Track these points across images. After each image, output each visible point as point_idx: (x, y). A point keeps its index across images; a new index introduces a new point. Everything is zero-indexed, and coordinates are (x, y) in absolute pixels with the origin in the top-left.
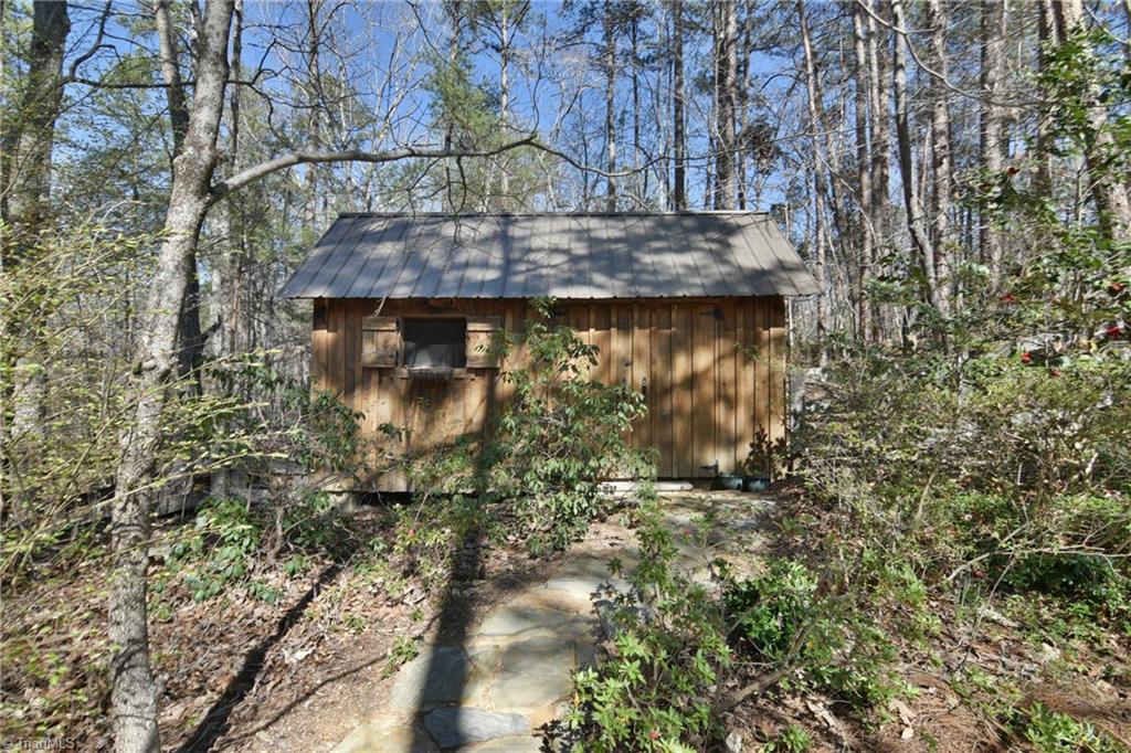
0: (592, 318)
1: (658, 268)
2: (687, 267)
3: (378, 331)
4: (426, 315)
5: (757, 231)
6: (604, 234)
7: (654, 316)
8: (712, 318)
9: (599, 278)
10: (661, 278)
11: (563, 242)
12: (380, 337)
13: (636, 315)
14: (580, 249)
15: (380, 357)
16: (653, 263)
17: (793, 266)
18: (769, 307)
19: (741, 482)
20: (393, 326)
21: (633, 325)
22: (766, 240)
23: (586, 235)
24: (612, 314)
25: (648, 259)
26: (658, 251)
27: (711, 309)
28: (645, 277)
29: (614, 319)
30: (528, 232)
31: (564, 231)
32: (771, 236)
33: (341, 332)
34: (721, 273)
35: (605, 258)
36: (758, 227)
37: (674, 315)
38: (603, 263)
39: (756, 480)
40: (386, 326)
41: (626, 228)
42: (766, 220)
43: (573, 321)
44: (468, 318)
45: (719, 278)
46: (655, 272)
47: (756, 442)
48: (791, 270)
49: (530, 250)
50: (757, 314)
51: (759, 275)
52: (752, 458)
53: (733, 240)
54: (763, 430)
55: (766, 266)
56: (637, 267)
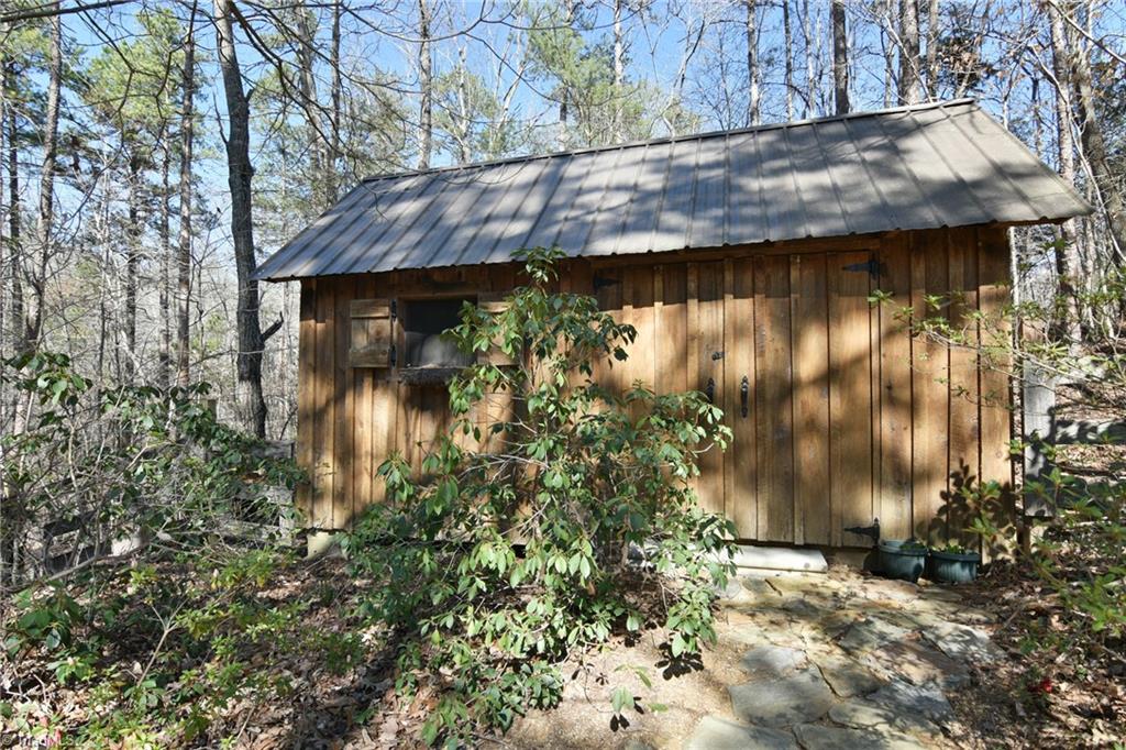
0: (658, 285)
1: (768, 197)
2: (822, 188)
3: (369, 318)
4: (429, 295)
5: (953, 128)
6: (691, 160)
7: (760, 279)
8: (866, 273)
9: (672, 219)
10: (772, 211)
11: (630, 176)
12: (372, 326)
13: (729, 277)
14: (654, 182)
15: (372, 354)
16: (761, 190)
17: (1022, 170)
18: (977, 250)
19: (922, 562)
20: (386, 311)
21: (724, 293)
22: (970, 140)
23: (664, 165)
24: (690, 278)
25: (754, 184)
26: (776, 172)
27: (864, 259)
28: (748, 211)
29: (692, 286)
30: (584, 170)
31: (636, 163)
32: (979, 132)
33: (330, 322)
34: (879, 193)
35: (688, 192)
36: (953, 122)
37: (794, 274)
38: (683, 198)
39: (953, 562)
40: (377, 311)
41: (727, 148)
42: (970, 112)
43: (628, 293)
44: (480, 294)
45: (876, 200)
46: (764, 203)
47: (953, 489)
48: (1018, 176)
49: (580, 192)
50: (952, 261)
51: (955, 191)
52: (944, 517)
53: (907, 143)
54: (966, 469)
55: (968, 174)
56: (735, 198)
